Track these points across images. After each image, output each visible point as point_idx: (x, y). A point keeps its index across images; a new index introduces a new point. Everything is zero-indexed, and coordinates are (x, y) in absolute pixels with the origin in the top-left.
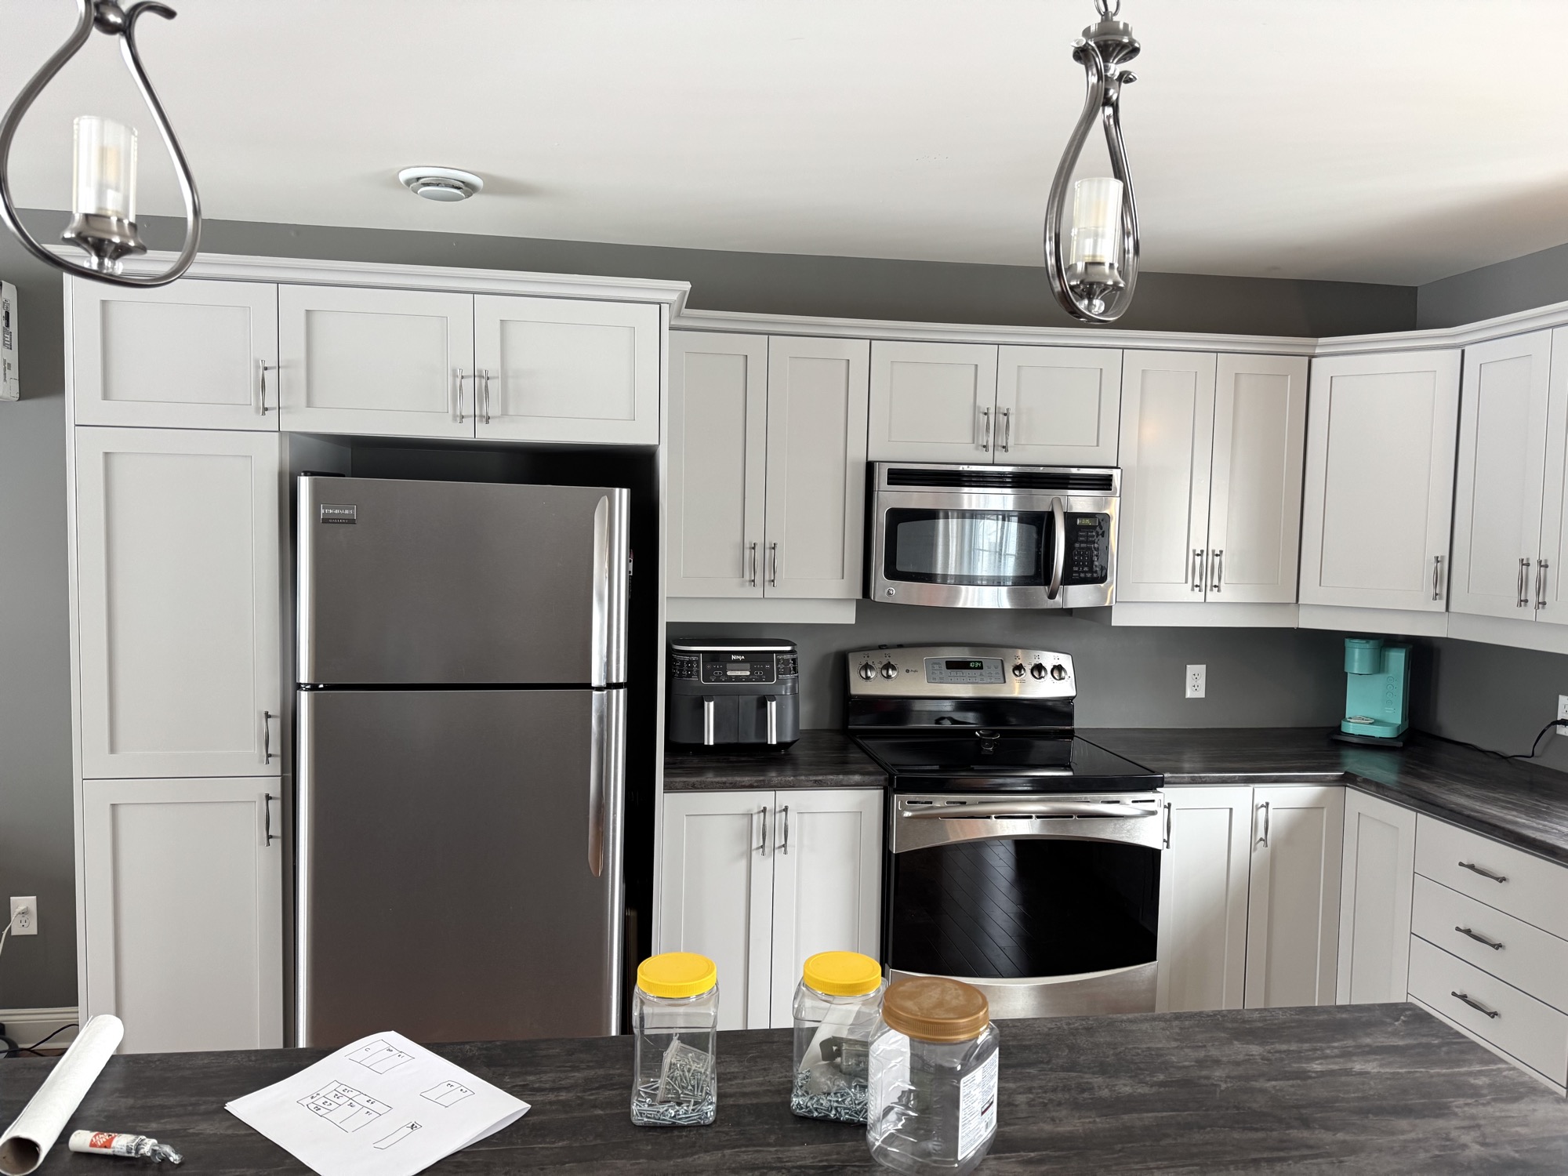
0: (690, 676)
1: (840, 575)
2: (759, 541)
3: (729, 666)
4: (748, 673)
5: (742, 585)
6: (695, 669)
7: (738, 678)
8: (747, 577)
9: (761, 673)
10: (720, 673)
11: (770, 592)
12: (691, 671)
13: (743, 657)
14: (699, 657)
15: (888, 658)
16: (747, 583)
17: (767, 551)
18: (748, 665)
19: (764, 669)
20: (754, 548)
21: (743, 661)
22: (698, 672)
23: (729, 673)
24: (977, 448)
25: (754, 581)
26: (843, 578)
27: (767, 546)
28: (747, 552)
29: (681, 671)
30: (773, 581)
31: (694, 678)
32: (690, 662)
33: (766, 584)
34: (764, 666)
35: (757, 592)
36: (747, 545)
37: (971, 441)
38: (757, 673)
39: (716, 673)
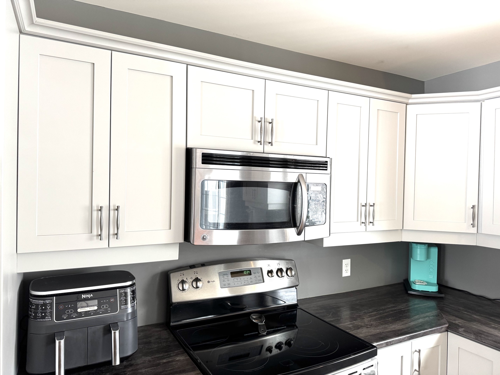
0: (43, 317)
1: (168, 227)
2: (105, 204)
3: (79, 304)
4: (96, 308)
5: (91, 239)
6: (48, 311)
7: (87, 313)
8: (95, 232)
9: (106, 306)
10: (71, 311)
11: (114, 242)
12: (45, 313)
13: (92, 295)
14: (53, 300)
15: (196, 274)
16: (95, 237)
17: (112, 212)
18: (96, 302)
19: (109, 303)
20: (100, 210)
21: (91, 299)
22: (51, 313)
23: (79, 310)
24: (255, 143)
25: (100, 235)
26: (170, 229)
27: (112, 208)
28: (95, 214)
29: (36, 313)
30: (117, 234)
31: (48, 319)
32: (45, 305)
33: (111, 237)
34: (109, 301)
35: (104, 243)
36: (95, 208)
37: (251, 138)
38: (103, 307)
39: (68, 312)
